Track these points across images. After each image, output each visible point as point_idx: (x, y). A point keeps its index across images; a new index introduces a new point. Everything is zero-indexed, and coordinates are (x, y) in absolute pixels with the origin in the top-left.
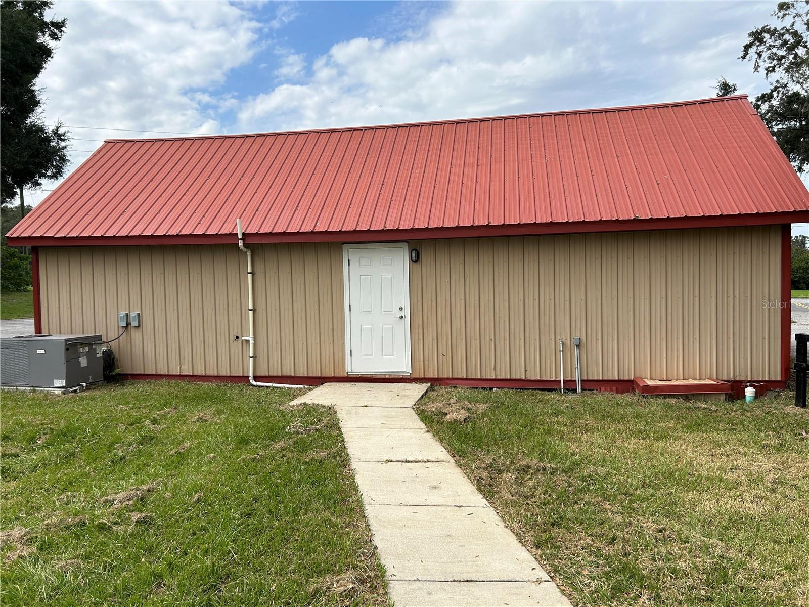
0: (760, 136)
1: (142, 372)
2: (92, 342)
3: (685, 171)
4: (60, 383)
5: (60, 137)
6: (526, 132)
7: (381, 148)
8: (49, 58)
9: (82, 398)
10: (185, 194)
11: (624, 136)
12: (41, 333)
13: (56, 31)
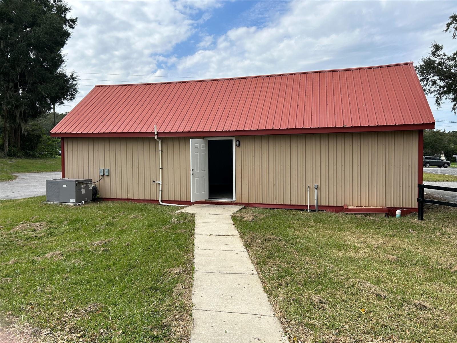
0: (415, 84)
1: (110, 197)
2: (87, 182)
3: (373, 102)
4: (73, 201)
5: (74, 79)
6: (298, 81)
7: (226, 90)
8: (69, 38)
9: (83, 208)
10: (131, 113)
11: (346, 84)
12: (64, 178)
13: (72, 24)
